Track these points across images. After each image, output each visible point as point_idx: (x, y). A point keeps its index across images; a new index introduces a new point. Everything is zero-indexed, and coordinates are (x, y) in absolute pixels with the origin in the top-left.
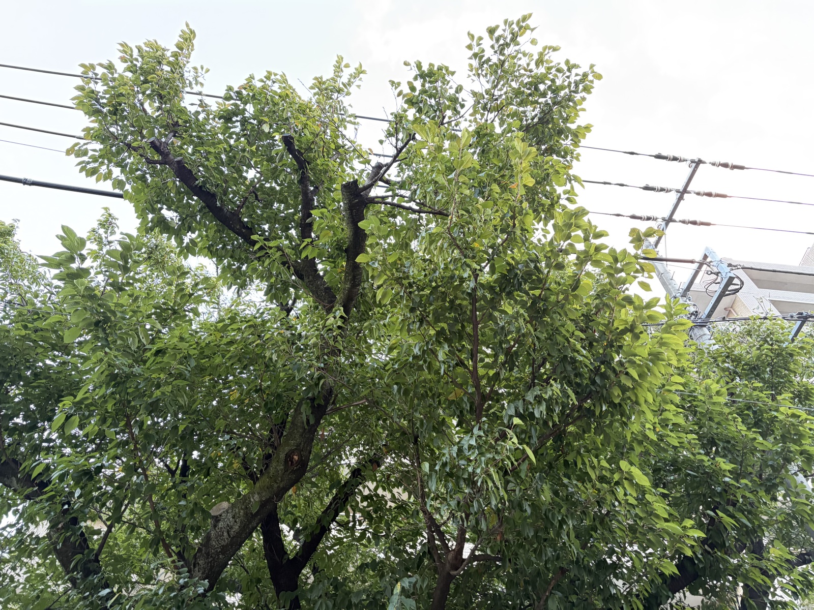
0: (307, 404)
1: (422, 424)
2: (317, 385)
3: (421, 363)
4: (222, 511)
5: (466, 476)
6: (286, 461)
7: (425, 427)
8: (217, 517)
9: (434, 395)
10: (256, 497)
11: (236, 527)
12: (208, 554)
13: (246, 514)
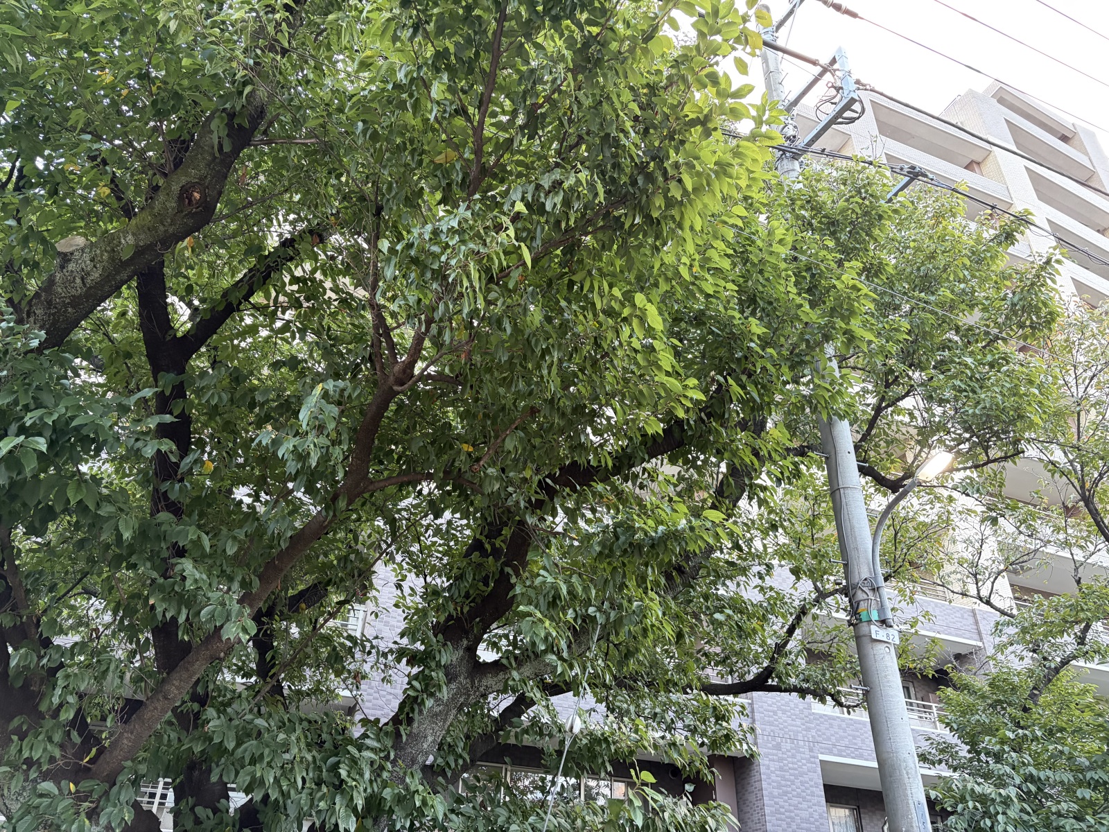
0: (222, 118)
1: (390, 188)
2: (240, 93)
3: (404, 96)
4: (74, 248)
5: (436, 267)
6: (180, 198)
7: (393, 193)
8: (65, 254)
9: (414, 150)
10: (130, 239)
11: (96, 275)
12: (49, 303)
13: (112, 259)
